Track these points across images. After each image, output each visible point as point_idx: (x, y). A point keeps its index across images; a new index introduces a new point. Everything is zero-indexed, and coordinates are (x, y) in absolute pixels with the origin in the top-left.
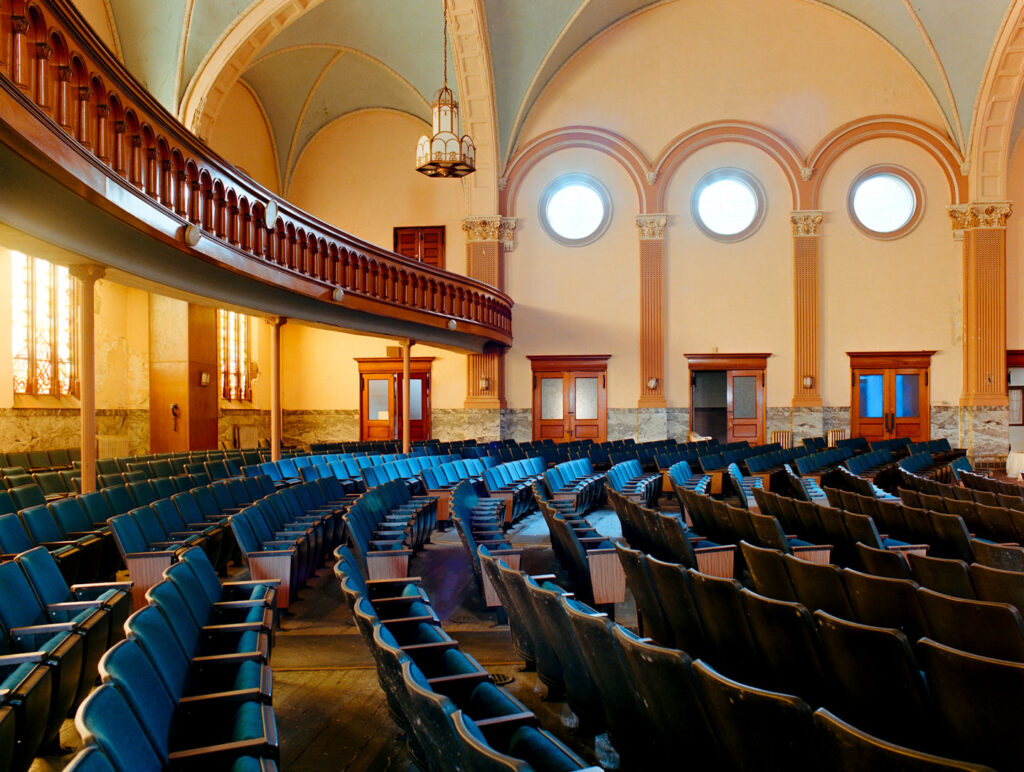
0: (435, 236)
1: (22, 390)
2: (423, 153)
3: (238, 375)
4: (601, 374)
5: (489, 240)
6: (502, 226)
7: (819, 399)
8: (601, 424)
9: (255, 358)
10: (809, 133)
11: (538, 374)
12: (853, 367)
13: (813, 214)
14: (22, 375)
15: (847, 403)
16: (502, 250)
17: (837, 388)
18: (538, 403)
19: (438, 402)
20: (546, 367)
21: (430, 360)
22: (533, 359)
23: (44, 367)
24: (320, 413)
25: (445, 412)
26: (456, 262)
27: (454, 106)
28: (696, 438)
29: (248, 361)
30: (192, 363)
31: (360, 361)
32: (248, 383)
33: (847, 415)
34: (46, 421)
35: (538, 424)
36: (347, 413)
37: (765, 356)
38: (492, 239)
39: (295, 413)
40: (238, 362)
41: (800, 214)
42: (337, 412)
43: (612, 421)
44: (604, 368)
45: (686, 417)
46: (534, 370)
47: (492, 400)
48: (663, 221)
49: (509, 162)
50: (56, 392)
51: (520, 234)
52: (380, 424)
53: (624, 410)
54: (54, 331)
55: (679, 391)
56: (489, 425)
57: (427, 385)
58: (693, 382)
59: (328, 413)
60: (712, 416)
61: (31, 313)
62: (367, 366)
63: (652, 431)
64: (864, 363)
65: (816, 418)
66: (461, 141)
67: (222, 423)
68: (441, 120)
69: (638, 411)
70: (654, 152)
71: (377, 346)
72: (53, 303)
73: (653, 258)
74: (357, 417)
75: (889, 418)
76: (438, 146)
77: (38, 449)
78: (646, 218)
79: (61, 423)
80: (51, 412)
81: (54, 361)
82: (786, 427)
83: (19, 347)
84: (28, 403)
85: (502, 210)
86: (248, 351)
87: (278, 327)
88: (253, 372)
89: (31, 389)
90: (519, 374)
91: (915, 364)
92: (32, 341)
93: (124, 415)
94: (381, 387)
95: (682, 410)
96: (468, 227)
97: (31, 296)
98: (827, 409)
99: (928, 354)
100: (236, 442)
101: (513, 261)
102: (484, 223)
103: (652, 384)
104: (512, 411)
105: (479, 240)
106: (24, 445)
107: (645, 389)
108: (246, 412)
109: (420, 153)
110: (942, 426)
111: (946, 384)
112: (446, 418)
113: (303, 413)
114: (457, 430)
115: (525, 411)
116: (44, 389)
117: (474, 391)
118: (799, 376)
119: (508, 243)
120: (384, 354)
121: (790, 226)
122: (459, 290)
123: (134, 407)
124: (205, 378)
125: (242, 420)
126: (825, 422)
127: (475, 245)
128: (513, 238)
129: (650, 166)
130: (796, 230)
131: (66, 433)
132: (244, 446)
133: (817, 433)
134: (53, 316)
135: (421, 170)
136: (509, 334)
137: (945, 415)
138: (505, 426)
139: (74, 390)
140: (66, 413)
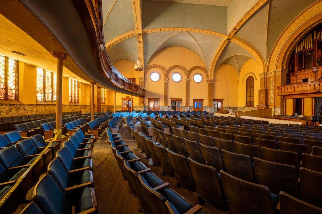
0: (134, 80)
1: (70, 102)
2: (136, 67)
3: (103, 100)
6: (144, 79)
7: (189, 105)
8: (158, 108)
9: (105, 97)
10: (188, 68)
12: (193, 101)
13: (189, 79)
14: (70, 99)
15: (193, 106)
16: (144, 82)
17: (191, 104)
18: (149, 105)
19: (134, 104)
20: (150, 100)
21: (133, 98)
22: (148, 98)
23: (73, 98)
25: (135, 106)
26: (137, 83)
27: (140, 60)
28: (172, 110)
29: (104, 98)
30: (97, 98)
31: (122, 98)
33: (192, 107)
34: (74, 107)
35: (149, 108)
36: (120, 106)
37: (182, 99)
38: (143, 80)
39: (111, 106)
41: (187, 79)
42: (118, 106)
43: (160, 108)
44: (159, 100)
45: (170, 107)
47: (142, 104)
48: (168, 79)
49: (146, 69)
50: (75, 102)
52: (125, 108)
54: (75, 92)
55: (170, 104)
56: (142, 108)
57: (133, 102)
58: (172, 102)
60: (174, 107)
61: (71, 89)
62: (123, 99)
63: (166, 109)
64: (195, 100)
65: (188, 108)
66: (142, 66)
67: (102, 107)
68: (138, 62)
69: (164, 106)
70: (167, 69)
71: (125, 96)
72: (75, 87)
73: (166, 84)
74: (121, 107)
75: (198, 108)
76: (138, 66)
77: (73, 111)
78: (166, 78)
79: (76, 107)
80: (75, 105)
81: (75, 97)
82: (184, 109)
83: (70, 94)
84: (71, 104)
85: (144, 76)
87: (115, 93)
88: (105, 99)
89: (71, 101)
90: (146, 100)
91: (201, 101)
92: (71, 94)
93: (86, 106)
94: (125, 102)
95: (170, 106)
96: (139, 78)
97: (72, 86)
98: (190, 107)
99: (203, 99)
100: (103, 110)
101: (146, 84)
102: (142, 78)
103: (166, 102)
104: (145, 106)
106: (70, 111)
107: (165, 103)
108: (104, 106)
109: (135, 67)
110: (205, 109)
111: (206, 103)
114: (137, 109)
115: (147, 106)
116: (73, 102)
117: (140, 103)
118: (186, 102)
119: (145, 81)
120: (126, 97)
121: (185, 81)
122: (138, 87)
123: (87, 105)
124: (99, 100)
125: (104, 107)
126: (190, 108)
127: (140, 81)
128: (146, 81)
129: (166, 71)
130: (186, 81)
131: (77, 109)
132: (104, 111)
133: (189, 110)
134: (75, 89)
135: (135, 70)
136: (145, 94)
137: (205, 108)
138: (145, 108)
139: (78, 102)
140: (77, 105)
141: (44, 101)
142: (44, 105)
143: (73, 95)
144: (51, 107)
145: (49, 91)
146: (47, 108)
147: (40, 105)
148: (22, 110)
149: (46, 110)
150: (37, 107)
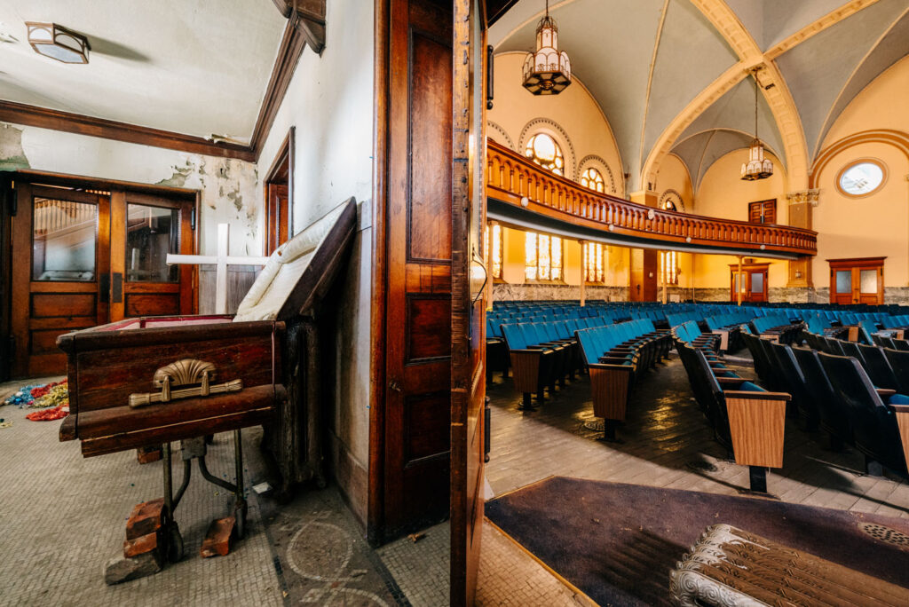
0: (772, 204)
1: (584, 279)
2: (744, 172)
3: (671, 273)
4: (879, 268)
5: (801, 202)
6: (810, 194)
8: (879, 296)
9: (679, 266)
11: (834, 270)
16: (810, 207)
18: (834, 284)
19: (772, 284)
20: (841, 265)
21: (768, 264)
22: (830, 261)
23: (593, 272)
24: (711, 289)
25: (776, 289)
27: (762, 146)
29: (677, 268)
30: (645, 268)
31: (731, 266)
32: (676, 277)
34: (592, 290)
35: (834, 295)
36: (725, 289)
38: (804, 202)
39: (699, 289)
40: (671, 268)
42: (720, 289)
43: (886, 295)
44: (881, 265)
46: (832, 267)
47: (803, 283)
49: (815, 160)
50: (596, 281)
51: (822, 197)
52: (741, 294)
53: (897, 288)
54: (596, 260)
56: (800, 295)
57: (766, 277)
59: (715, 289)
61: (588, 254)
62: (735, 268)
66: (763, 162)
67: (665, 291)
69: (906, 288)
74: (729, 291)
79: (597, 291)
80: (594, 287)
81: (596, 270)
84: (587, 284)
85: (811, 186)
86: (677, 264)
88: (679, 272)
89: (588, 279)
90: (822, 268)
92: (588, 263)
93: (620, 288)
94: (741, 278)
96: (789, 197)
100: (668, 300)
101: (818, 214)
102: (798, 195)
104: (816, 289)
105: (795, 203)
108: (675, 288)
112: (777, 292)
113: (704, 289)
114: (780, 298)
115: (825, 288)
116: (592, 279)
117: (792, 278)
119: (813, 202)
123: (623, 286)
124: (651, 275)
125: (672, 292)
127: (794, 206)
128: (817, 199)
131: (599, 294)
134: (596, 255)
135: (743, 179)
136: (815, 250)
138: (811, 296)
139: (603, 280)
140: (599, 287)
141: (538, 279)
142: (536, 286)
143: (592, 267)
144: (547, 289)
145: (544, 262)
146: (540, 290)
147: (529, 285)
148: (507, 292)
149: (539, 294)
150: (526, 288)
